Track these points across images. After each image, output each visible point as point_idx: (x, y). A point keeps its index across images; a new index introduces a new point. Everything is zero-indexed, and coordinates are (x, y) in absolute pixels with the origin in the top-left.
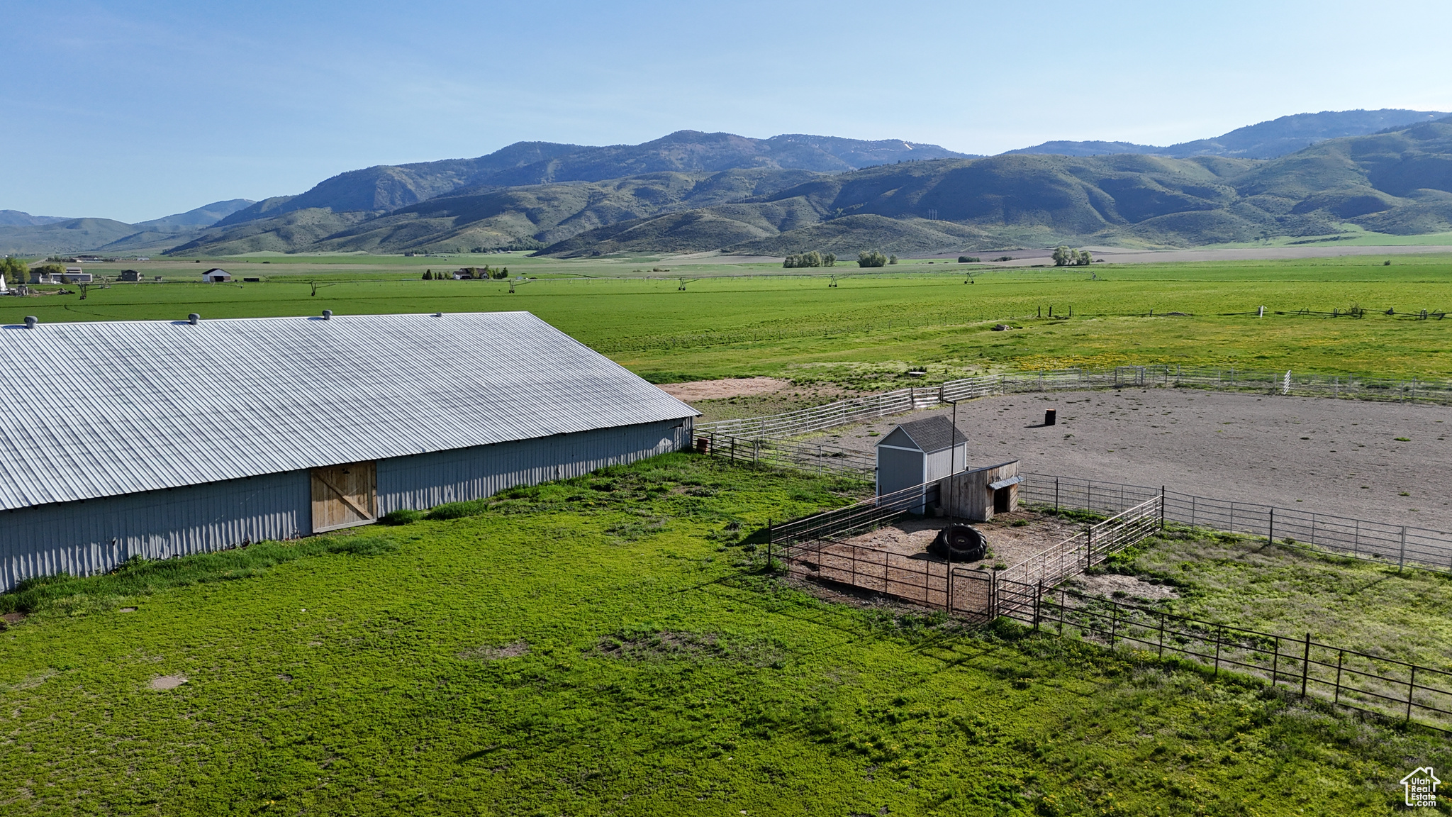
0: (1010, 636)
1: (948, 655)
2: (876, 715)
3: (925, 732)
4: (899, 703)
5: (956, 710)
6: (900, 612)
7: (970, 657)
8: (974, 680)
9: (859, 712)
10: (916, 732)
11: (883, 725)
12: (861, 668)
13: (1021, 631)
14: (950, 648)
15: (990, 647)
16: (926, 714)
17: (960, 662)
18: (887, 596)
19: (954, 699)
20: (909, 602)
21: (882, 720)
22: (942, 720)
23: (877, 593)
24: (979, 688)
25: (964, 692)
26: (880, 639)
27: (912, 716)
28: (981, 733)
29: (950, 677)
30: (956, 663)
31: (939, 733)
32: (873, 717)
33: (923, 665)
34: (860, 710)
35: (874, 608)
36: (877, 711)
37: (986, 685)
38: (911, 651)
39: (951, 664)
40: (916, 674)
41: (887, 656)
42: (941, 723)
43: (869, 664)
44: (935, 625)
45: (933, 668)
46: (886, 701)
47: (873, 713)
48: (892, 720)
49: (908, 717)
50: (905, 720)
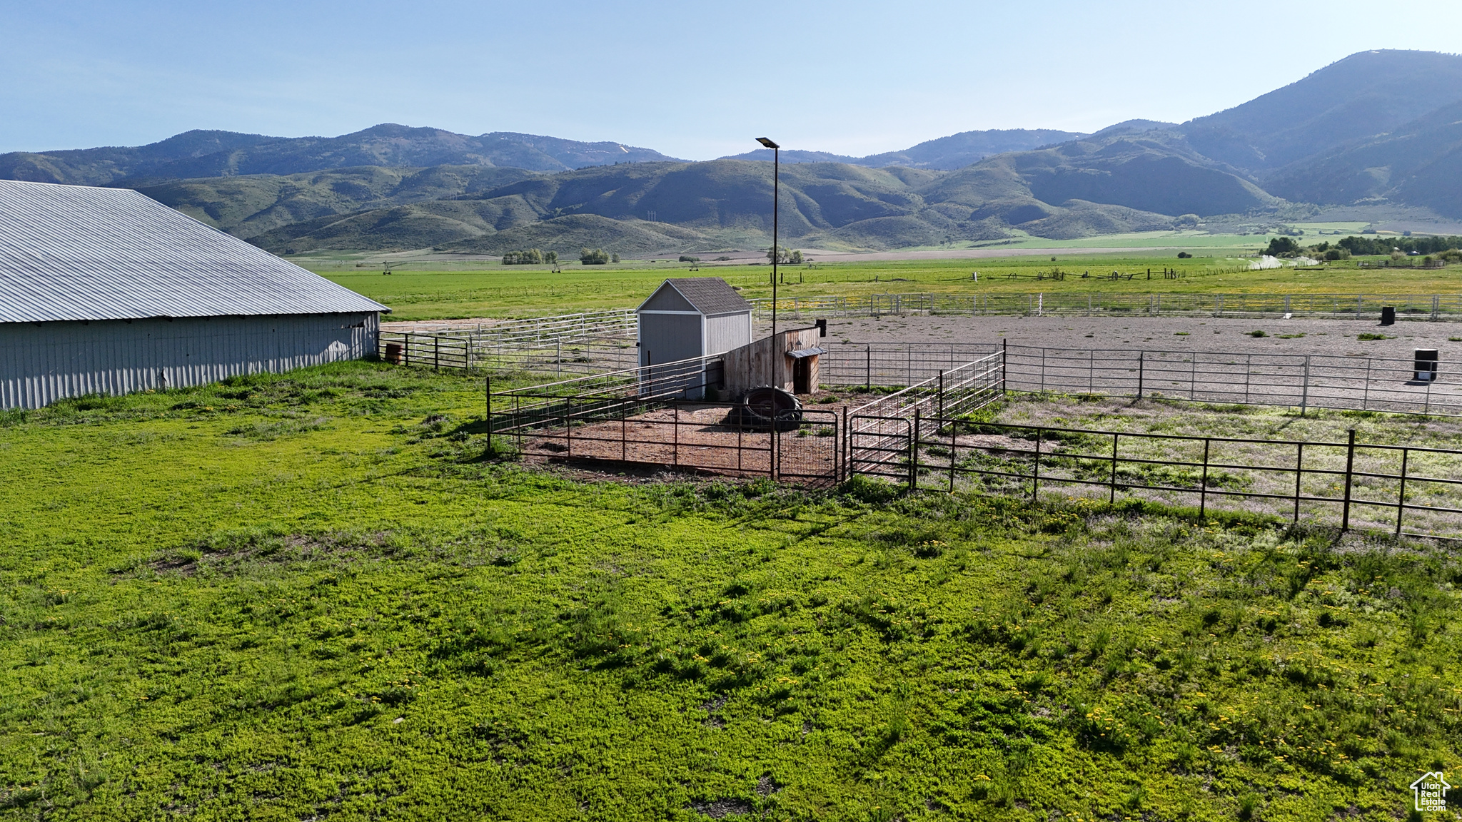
0: (878, 498)
1: (796, 526)
2: (698, 613)
3: (797, 631)
4: (735, 591)
5: (836, 594)
6: (704, 484)
7: (827, 526)
8: (849, 553)
9: (666, 612)
10: (782, 633)
11: (716, 627)
12: (656, 552)
13: (890, 490)
14: (793, 518)
15: (853, 512)
16: (790, 603)
17: (814, 532)
18: (678, 469)
19: (827, 579)
20: (711, 474)
21: (713, 620)
22: (819, 609)
23: (662, 467)
24: (861, 561)
25: (839, 568)
26: (679, 515)
27: (766, 610)
28: (897, 621)
29: (807, 552)
30: (810, 534)
31: (827, 630)
32: (695, 617)
33: (756, 540)
34: (669, 609)
35: (663, 484)
36: (700, 608)
37: (872, 556)
38: (734, 526)
39: (803, 536)
40: (751, 552)
41: (697, 535)
42: (819, 615)
43: (668, 547)
44: (759, 494)
45: (777, 544)
46: (712, 592)
47: (693, 611)
48: (732, 617)
49: (759, 611)
50: (755, 615)
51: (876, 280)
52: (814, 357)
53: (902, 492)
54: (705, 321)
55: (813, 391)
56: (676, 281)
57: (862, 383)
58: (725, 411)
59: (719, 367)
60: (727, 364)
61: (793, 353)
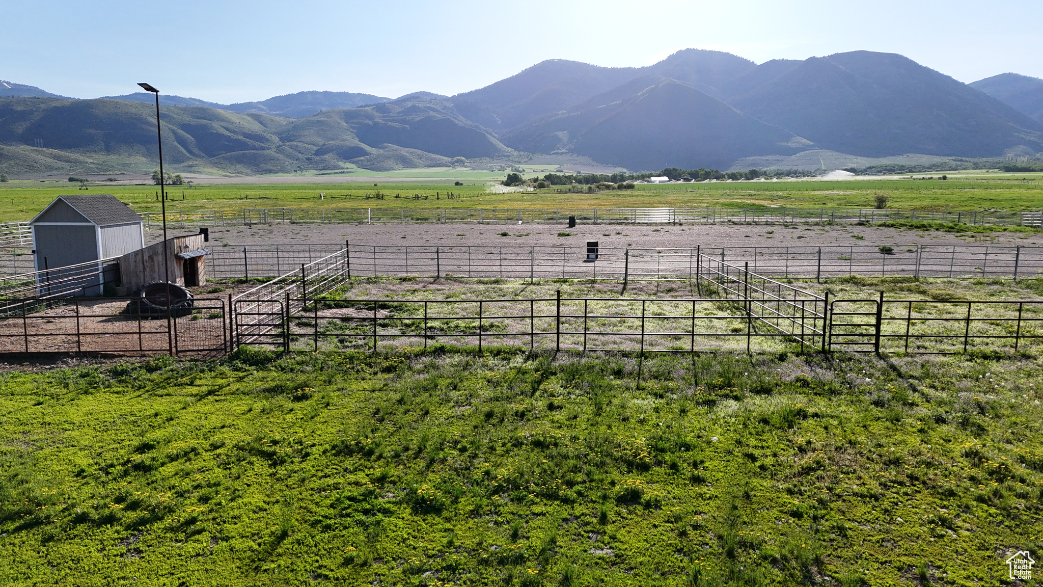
0: (260, 362)
1: (194, 390)
2: (110, 470)
3: (201, 471)
4: (144, 448)
5: (230, 437)
6: (108, 365)
7: (221, 387)
8: (239, 406)
9: (80, 473)
10: (188, 474)
11: (129, 479)
12: (66, 426)
13: (270, 355)
14: (192, 384)
15: (241, 374)
16: (193, 450)
17: (210, 393)
18: (81, 355)
19: (223, 427)
20: (114, 356)
21: (126, 473)
22: (218, 451)
23: (67, 354)
24: (250, 410)
25: (232, 418)
26: (86, 393)
27: (172, 459)
28: (280, 450)
29: (206, 409)
30: (207, 395)
31: (225, 466)
32: (107, 473)
33: (161, 405)
34: (83, 471)
35: (66, 369)
36: (112, 466)
37: (258, 406)
38: (139, 396)
39: (201, 397)
40: (156, 415)
41: (104, 407)
42: (220, 455)
43: (77, 420)
44: (160, 368)
45: (179, 406)
46: (122, 452)
47: (106, 470)
48: (141, 468)
49: (167, 460)
50: (163, 464)
51: (247, 198)
52: (200, 257)
53: (279, 355)
54: (99, 231)
55: (201, 284)
56: (68, 198)
57: (242, 276)
58: (124, 304)
59: (115, 269)
60: (123, 266)
61: (182, 254)
